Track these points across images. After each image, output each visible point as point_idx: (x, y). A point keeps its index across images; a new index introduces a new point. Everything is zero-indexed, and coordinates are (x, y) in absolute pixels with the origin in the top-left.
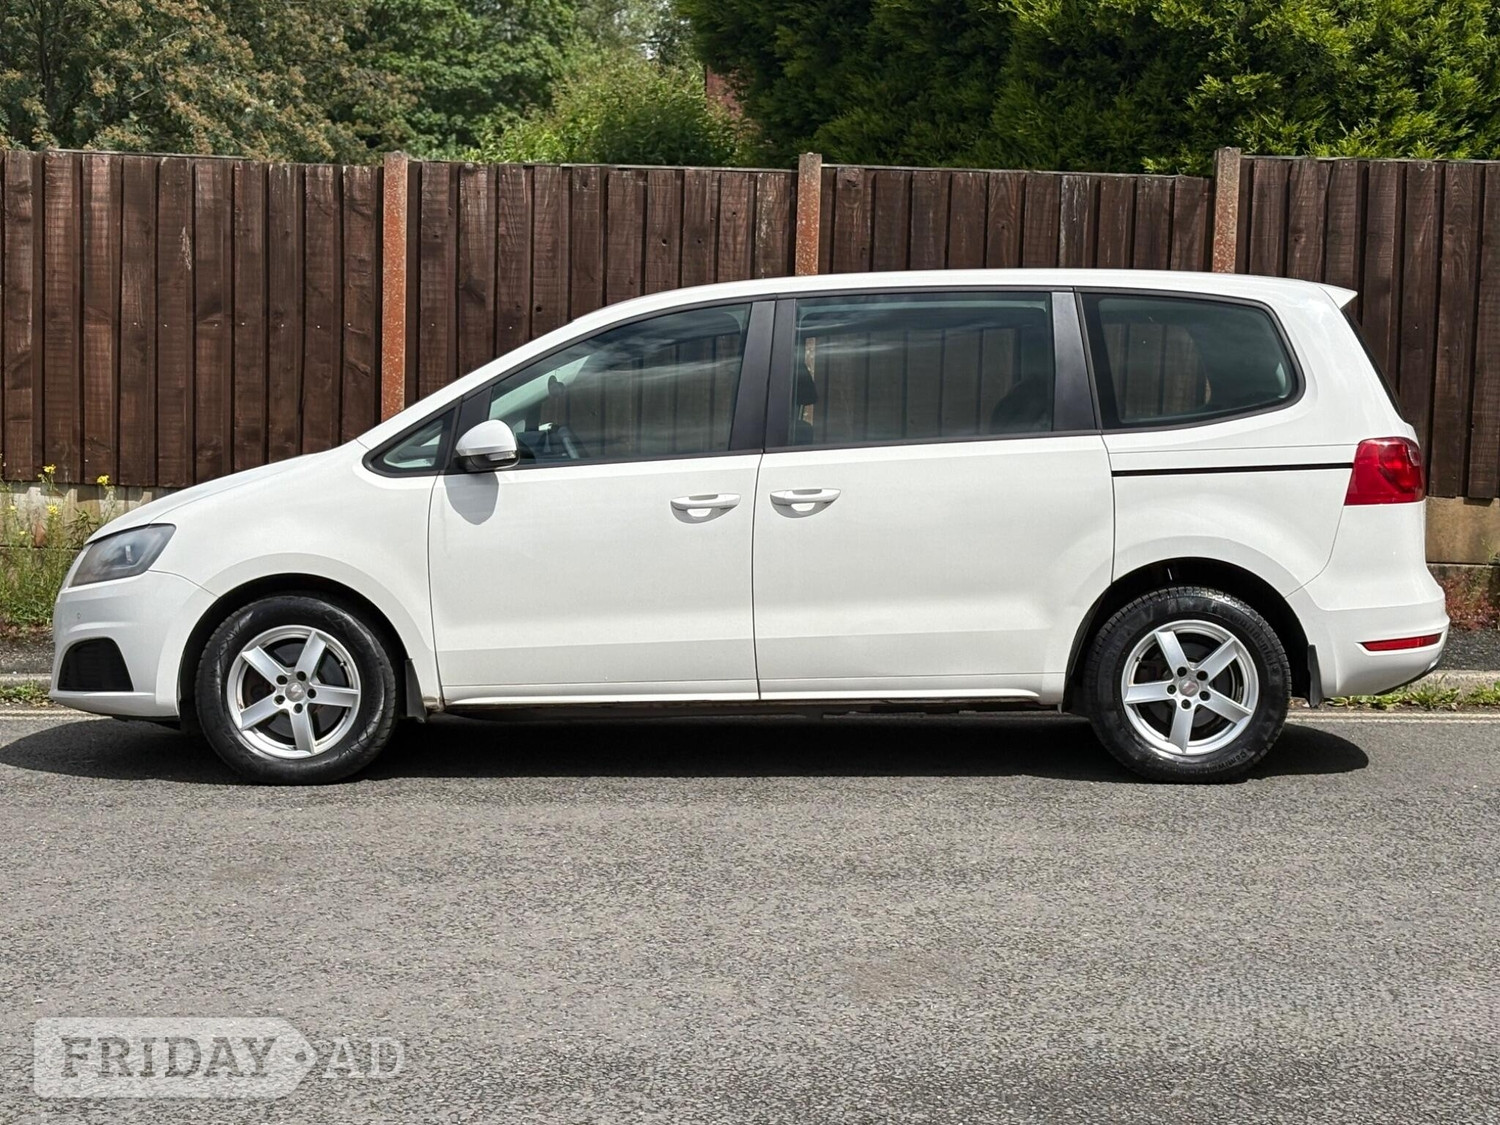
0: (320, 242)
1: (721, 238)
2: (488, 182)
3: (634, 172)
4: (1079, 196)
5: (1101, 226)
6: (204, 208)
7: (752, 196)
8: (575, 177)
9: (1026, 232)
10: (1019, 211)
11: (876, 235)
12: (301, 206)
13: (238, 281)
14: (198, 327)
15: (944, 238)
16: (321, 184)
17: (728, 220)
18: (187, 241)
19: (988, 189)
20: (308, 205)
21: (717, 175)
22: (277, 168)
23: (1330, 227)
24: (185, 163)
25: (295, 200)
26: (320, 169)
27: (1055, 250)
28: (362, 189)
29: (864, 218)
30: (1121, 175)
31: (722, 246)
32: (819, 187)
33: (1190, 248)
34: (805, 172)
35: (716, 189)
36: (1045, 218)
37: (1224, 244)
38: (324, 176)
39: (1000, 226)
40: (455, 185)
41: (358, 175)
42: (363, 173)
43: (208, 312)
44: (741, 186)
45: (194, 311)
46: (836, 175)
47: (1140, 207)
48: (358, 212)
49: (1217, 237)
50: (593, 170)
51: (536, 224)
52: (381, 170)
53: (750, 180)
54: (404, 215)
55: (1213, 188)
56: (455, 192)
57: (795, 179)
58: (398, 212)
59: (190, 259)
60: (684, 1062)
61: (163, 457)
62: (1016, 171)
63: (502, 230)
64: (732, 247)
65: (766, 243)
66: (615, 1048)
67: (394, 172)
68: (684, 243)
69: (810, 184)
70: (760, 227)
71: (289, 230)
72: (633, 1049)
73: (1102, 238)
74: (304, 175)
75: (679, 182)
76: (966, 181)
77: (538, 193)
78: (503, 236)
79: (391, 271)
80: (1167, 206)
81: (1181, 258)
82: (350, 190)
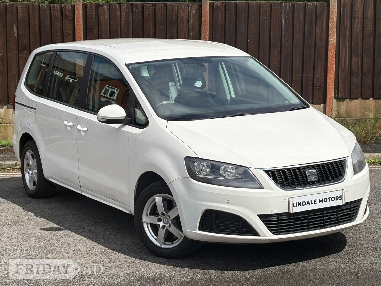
0: (56, 28)
1: (179, 24)
2: (107, 8)
3: (151, 5)
4: (288, 9)
5: (295, 18)
6: (20, 18)
7: (188, 11)
8: (133, 6)
9: (272, 20)
10: (270, 14)
11: (226, 22)
12: (50, 17)
13: (31, 40)
14: (20, 55)
15: (247, 23)
16: (56, 10)
17: (180, 18)
18: (15, 29)
19: (260, 7)
20: (52, 17)
21: (177, 5)
22: (42, 6)
23: (365, 17)
24: (14, 5)
25: (48, 16)
26: (56, 6)
27: (281, 26)
28: (69, 11)
29: (222, 17)
30: (301, 2)
31: (179, 27)
32: (208, 8)
33: (322, 24)
34: (204, 3)
35: (177, 9)
36: (278, 16)
37: (333, 23)
38: (57, 8)
39: (264, 19)
40: (97, 10)
41: (67, 7)
42: (69, 7)
43: (22, 50)
44: (184, 8)
45: (18, 50)
46: (213, 4)
47: (307, 12)
48: (67, 19)
49: (330, 21)
50: (139, 4)
51: (122, 21)
52: (74, 5)
53: (187, 6)
54: (81, 19)
55: (329, 5)
56: (97, 12)
57: (201, 6)
58: (80, 18)
59: (17, 34)
60: (173, 278)
61: (10, 95)
62: (268, 2)
63: (112, 23)
64: (182, 27)
65: (193, 26)
66: (153, 274)
67: (78, 6)
68: (168, 26)
69: (205, 7)
70: (191, 21)
71: (47, 25)
72: (158, 274)
73: (295, 22)
74: (51, 8)
75: (165, 7)
76: (253, 5)
77: (123, 11)
78: (112, 25)
79: (78, 37)
80: (315, 11)
81: (319, 27)
82: (65, 12)
